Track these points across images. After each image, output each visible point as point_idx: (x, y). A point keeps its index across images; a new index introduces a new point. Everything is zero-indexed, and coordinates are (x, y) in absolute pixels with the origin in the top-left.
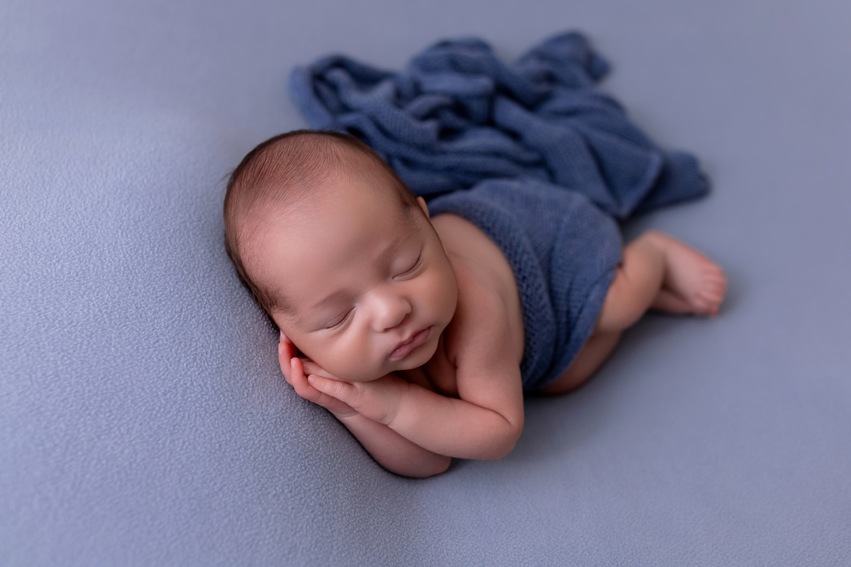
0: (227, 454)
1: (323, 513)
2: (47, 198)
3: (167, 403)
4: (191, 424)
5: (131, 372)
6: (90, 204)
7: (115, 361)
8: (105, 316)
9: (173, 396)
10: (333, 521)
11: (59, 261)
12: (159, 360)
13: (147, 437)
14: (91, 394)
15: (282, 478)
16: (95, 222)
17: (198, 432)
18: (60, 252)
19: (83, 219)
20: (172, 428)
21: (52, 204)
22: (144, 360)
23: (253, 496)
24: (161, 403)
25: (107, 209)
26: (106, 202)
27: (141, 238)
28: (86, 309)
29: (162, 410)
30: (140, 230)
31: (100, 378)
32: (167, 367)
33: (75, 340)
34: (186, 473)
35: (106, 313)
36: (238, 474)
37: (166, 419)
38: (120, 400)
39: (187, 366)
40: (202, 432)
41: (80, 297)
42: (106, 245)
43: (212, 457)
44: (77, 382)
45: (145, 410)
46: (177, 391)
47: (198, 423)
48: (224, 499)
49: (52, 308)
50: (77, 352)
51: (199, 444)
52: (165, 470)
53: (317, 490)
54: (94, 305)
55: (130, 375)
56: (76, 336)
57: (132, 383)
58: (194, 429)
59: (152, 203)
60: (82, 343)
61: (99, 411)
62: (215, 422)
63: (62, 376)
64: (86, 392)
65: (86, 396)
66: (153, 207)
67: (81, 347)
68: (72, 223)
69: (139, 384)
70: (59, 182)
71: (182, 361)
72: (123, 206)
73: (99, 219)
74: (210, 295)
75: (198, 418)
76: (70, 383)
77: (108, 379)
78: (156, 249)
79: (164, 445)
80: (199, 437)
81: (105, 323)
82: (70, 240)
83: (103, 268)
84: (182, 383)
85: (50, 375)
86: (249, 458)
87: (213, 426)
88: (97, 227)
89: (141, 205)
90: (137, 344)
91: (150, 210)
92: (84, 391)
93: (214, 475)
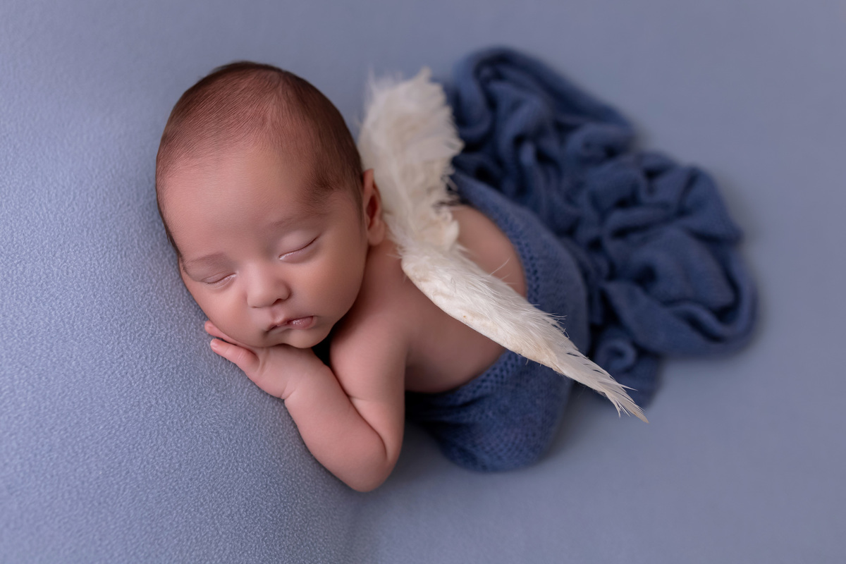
0: (186, 474)
1: (275, 531)
2: (10, 184)
3: (128, 421)
4: (152, 442)
5: (91, 389)
6: (54, 195)
7: (75, 377)
8: (67, 326)
9: (135, 414)
10: (284, 538)
11: (20, 262)
12: (123, 376)
13: (103, 456)
14: (46, 410)
15: (240, 497)
16: (61, 218)
17: (159, 451)
18: (21, 251)
19: (47, 213)
20: (131, 447)
21: (14, 192)
22: (106, 376)
23: (207, 516)
24: (121, 421)
25: (74, 203)
26: (72, 193)
27: (108, 239)
28: (47, 318)
29: (122, 429)
30: (108, 229)
31: (57, 393)
32: (130, 384)
33: (33, 352)
34: (140, 493)
35: (68, 323)
36: (195, 494)
37: (125, 437)
38: (78, 417)
39: (153, 382)
40: (163, 451)
41: (41, 304)
42: (71, 246)
43: (171, 476)
44: (34, 397)
45: (102, 429)
46: (140, 408)
47: (159, 442)
48: (176, 520)
49: (11, 316)
50: (36, 365)
51: (158, 464)
52: (119, 489)
53: (274, 508)
54: (56, 314)
55: (90, 392)
56: (34, 348)
57: (92, 399)
58: (155, 447)
59: (120, 198)
60: (40, 356)
61: (53, 428)
62: (178, 440)
63: (18, 392)
64: (42, 408)
65: (42, 412)
66: (122, 202)
67: (40, 359)
68: (35, 218)
69: (99, 401)
70: (23, 165)
71: (148, 377)
72: (90, 199)
73: (65, 214)
74: (179, 306)
75: (160, 436)
76: (25, 399)
77: (66, 395)
78: (123, 253)
79: (120, 463)
80: (160, 456)
81: (67, 334)
82: (33, 237)
83: (68, 273)
84: (145, 400)
85: (5, 390)
86: (209, 478)
87: (176, 445)
88: (63, 224)
89: (108, 200)
90: (99, 358)
91: (118, 207)
92: (40, 407)
93: (170, 494)
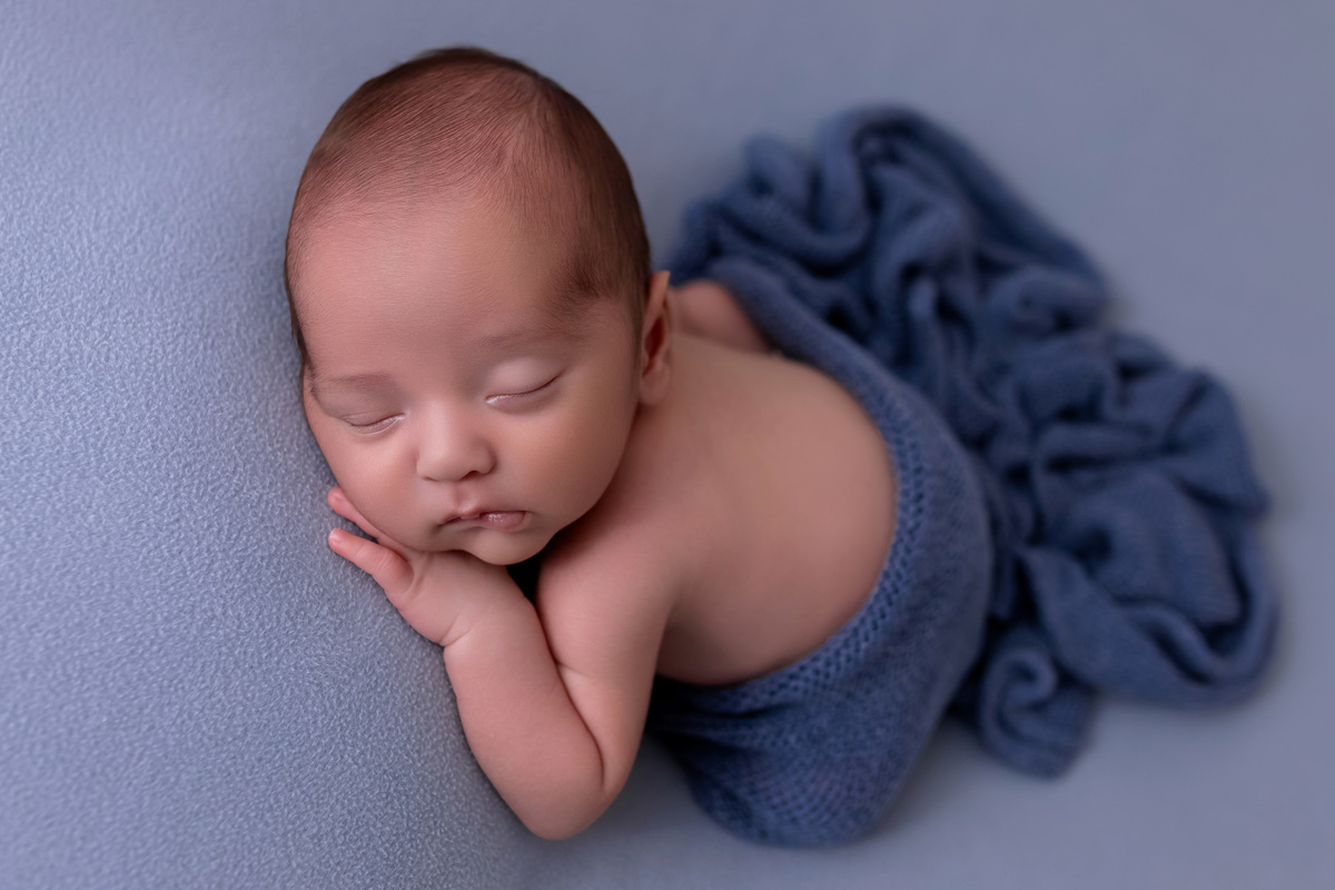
0: (252, 749)
2: (33, 186)
3: (169, 636)
4: (203, 682)
5: (114, 568)
6: (106, 219)
7: (90, 542)
8: (91, 451)
9: (183, 626)
11: (29, 324)
12: (173, 556)
13: (114, 691)
14: (29, 592)
15: (338, 807)
16: (111, 261)
17: (213, 699)
18: (33, 306)
19: (89, 248)
20: (166, 683)
21: (38, 201)
22: (144, 550)
23: (276, 829)
24: (157, 635)
25: (138, 239)
26: (137, 222)
27: (187, 313)
28: (58, 431)
29: (155, 648)
30: (189, 295)
31: (54, 565)
32: (185, 572)
33: (24, 485)
34: (168, 768)
35: (94, 445)
36: (263, 787)
37: (158, 664)
38: (82, 614)
39: (223, 576)
40: (219, 701)
41: (53, 405)
42: (121, 312)
43: (225, 748)
44: (11, 566)
45: (122, 642)
46: (193, 617)
47: (217, 683)
48: (222, 827)
50: (25, 509)
51: (207, 722)
52: (131, 755)
54: (74, 426)
55: (111, 574)
56: (28, 478)
57: (113, 587)
58: (208, 692)
59: (219, 245)
60: (35, 495)
61: (36, 625)
62: (248, 687)
64: (23, 587)
65: (21, 593)
66: (221, 253)
67: (33, 500)
68: (67, 252)
69: (125, 592)
70: (59, 158)
71: (216, 565)
72: (167, 238)
73: (119, 256)
74: (289, 451)
75: (219, 674)
77: (68, 571)
78: (210, 341)
80: (212, 708)
81: (88, 464)
82: (58, 286)
83: (107, 359)
84: (205, 606)
86: (291, 763)
87: (244, 694)
88: (113, 272)
89: (197, 245)
90: (138, 516)
91: (213, 260)
92: (18, 585)
93: (218, 780)
